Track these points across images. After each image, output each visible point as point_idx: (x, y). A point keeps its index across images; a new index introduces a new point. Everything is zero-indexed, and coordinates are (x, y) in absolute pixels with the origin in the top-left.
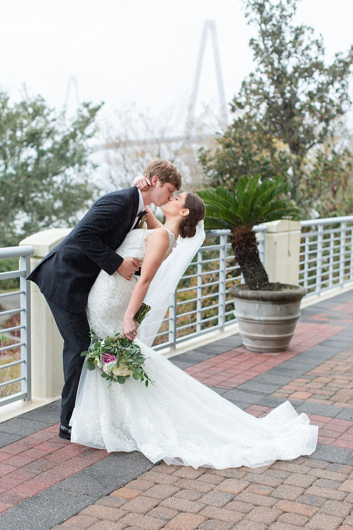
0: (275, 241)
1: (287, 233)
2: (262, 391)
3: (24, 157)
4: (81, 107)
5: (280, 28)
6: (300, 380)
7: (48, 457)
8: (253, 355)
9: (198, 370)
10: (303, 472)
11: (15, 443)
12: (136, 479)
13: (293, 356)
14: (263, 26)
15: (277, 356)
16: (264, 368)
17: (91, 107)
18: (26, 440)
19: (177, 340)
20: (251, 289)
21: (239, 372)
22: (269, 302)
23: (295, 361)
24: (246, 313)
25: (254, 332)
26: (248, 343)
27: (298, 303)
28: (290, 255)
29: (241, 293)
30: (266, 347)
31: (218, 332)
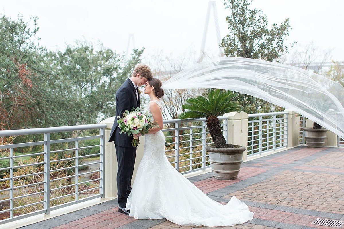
0: (233, 124)
1: (240, 120)
2: (219, 196)
3: (102, 81)
5: (244, 11)
6: (239, 191)
7: (112, 219)
8: (218, 181)
11: (97, 214)
12: (152, 227)
13: (239, 181)
14: (234, 9)
15: (230, 181)
16: (222, 186)
18: (102, 213)
20: (217, 147)
21: (209, 188)
22: (226, 154)
23: (239, 183)
24: (214, 159)
25: (218, 170)
26: (216, 175)
27: (241, 154)
28: (242, 132)
29: (211, 149)
30: (225, 177)
31: (202, 171)
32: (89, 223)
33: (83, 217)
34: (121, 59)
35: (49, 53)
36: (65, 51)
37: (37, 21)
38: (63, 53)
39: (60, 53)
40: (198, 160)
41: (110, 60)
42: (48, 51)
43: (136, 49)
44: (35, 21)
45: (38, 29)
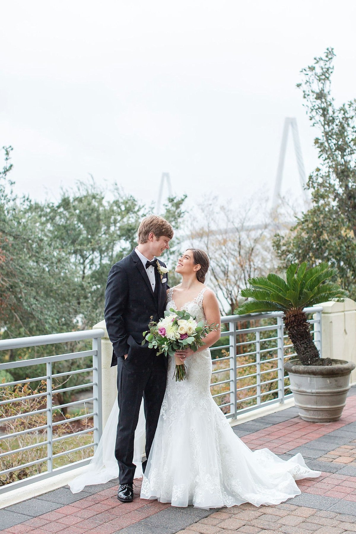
0: (331, 321)
1: (343, 313)
2: (309, 456)
5: (343, 128)
6: (346, 447)
7: (111, 511)
8: (307, 424)
9: (254, 438)
10: (332, 525)
11: (84, 499)
12: (184, 529)
13: (343, 425)
14: (326, 127)
15: (329, 425)
16: (315, 435)
17: (176, 201)
18: (95, 496)
19: (238, 411)
20: (304, 365)
21: (291, 439)
22: (319, 376)
23: (345, 429)
24: (299, 386)
25: (307, 404)
26: (303, 414)
27: (347, 376)
28: (346, 333)
29: (293, 368)
30: (320, 417)
31: (278, 404)
32: (67, 521)
33: (58, 506)
34: (147, 213)
35: (34, 205)
36: (60, 202)
37: (11, 153)
38: (56, 204)
39: (51, 205)
40: (271, 386)
41: (131, 215)
42: (33, 203)
43: (172, 197)
44: (7, 154)
45: (11, 166)
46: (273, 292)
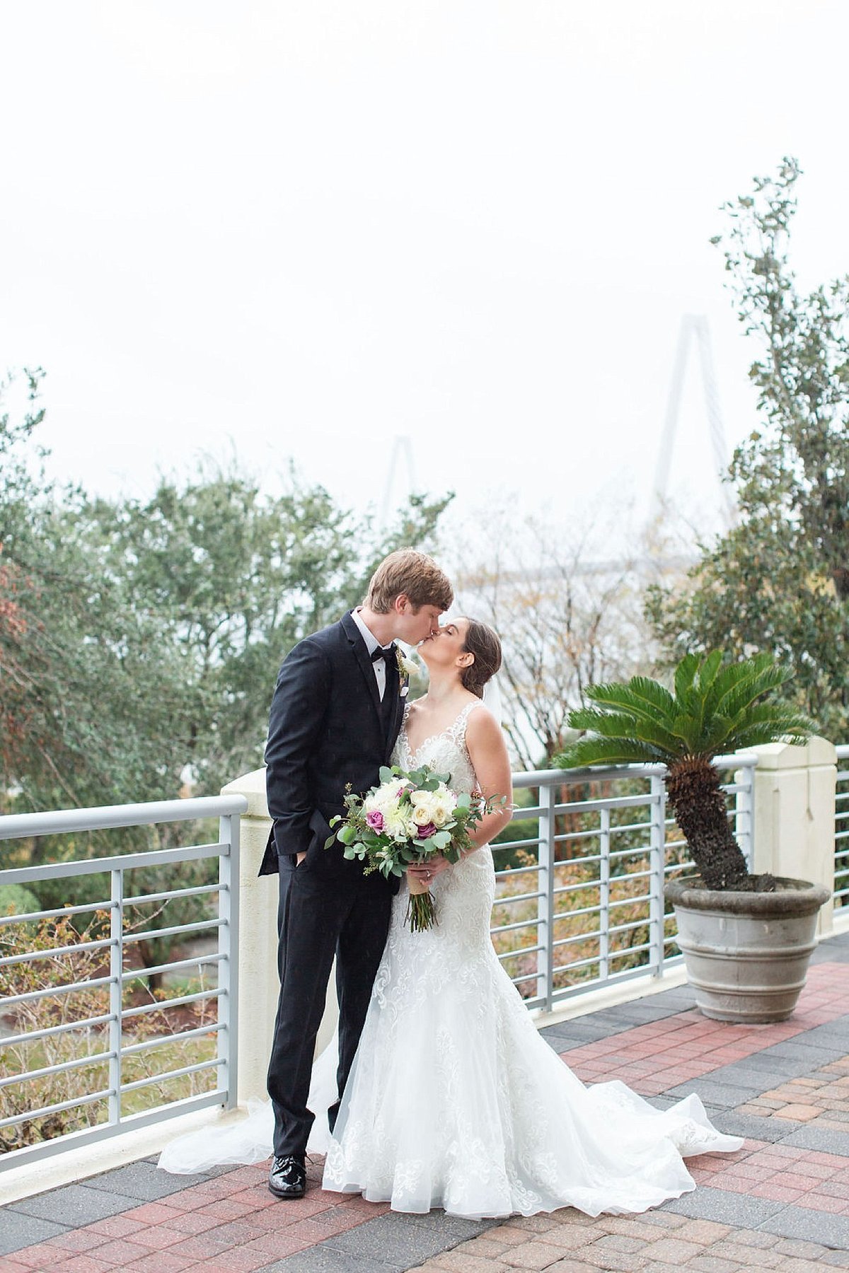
0: (775, 788)
1: (804, 771)
2: (716, 1102)
3: (286, 607)
4: (406, 505)
5: (818, 341)
6: (804, 1081)
7: (253, 1217)
8: (715, 1027)
9: (589, 1055)
10: (767, 1265)
11: (191, 1189)
12: (421, 1265)
13: (801, 1031)
14: (777, 337)
15: (766, 1030)
16: (733, 1053)
17: (427, 504)
19: (554, 993)
20: (711, 889)
21: (677, 1061)
22: (746, 916)
23: (803, 1041)
25: (716, 980)
26: (705, 1003)
27: (810, 918)
28: (811, 818)
29: (686, 895)
30: (743, 1012)
31: (648, 978)
32: (148, 1239)
33: (131, 1203)
34: (356, 529)
35: (94, 505)
36: (154, 497)
37: (41, 383)
38: (145, 504)
39: (133, 505)
40: (632, 939)
41: (319, 532)
42: (91, 499)
43: (418, 495)
44: (33, 385)
45: (42, 413)
46: (641, 718)
